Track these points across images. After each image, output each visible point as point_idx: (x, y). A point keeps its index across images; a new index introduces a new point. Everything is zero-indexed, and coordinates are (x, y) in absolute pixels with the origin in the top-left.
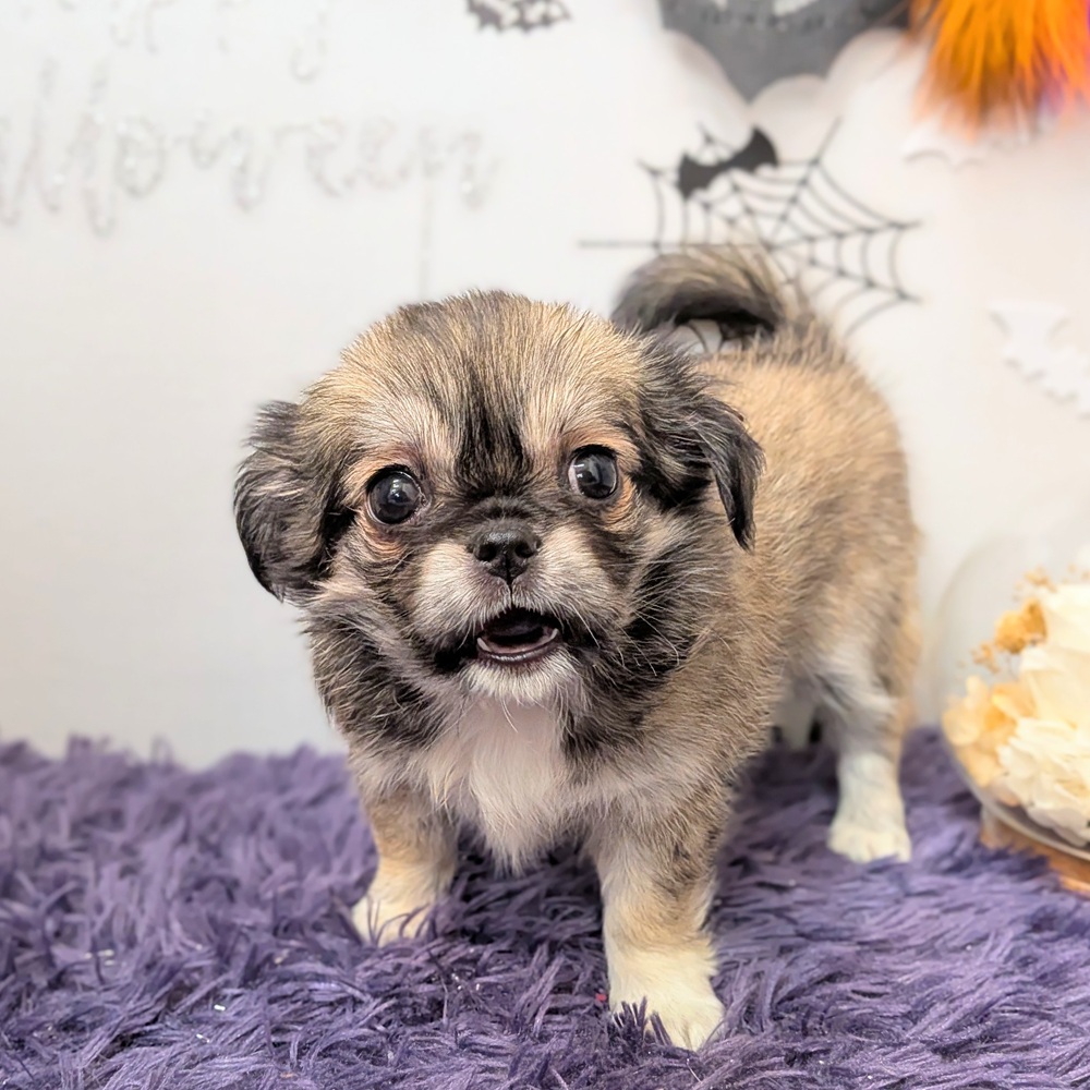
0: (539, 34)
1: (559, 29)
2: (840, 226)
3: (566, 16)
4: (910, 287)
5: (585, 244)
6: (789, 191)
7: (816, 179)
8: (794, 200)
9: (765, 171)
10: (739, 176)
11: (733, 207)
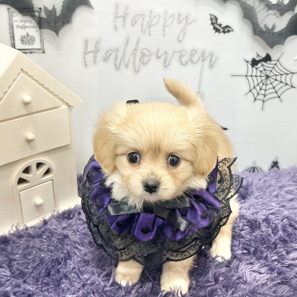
0: (227, 34)
1: (231, 33)
2: (282, 73)
3: (232, 30)
4: (294, 85)
5: (232, 76)
6: (273, 66)
7: (278, 64)
8: (273, 68)
9: (269, 62)
10: (263, 63)
11: (262, 69)
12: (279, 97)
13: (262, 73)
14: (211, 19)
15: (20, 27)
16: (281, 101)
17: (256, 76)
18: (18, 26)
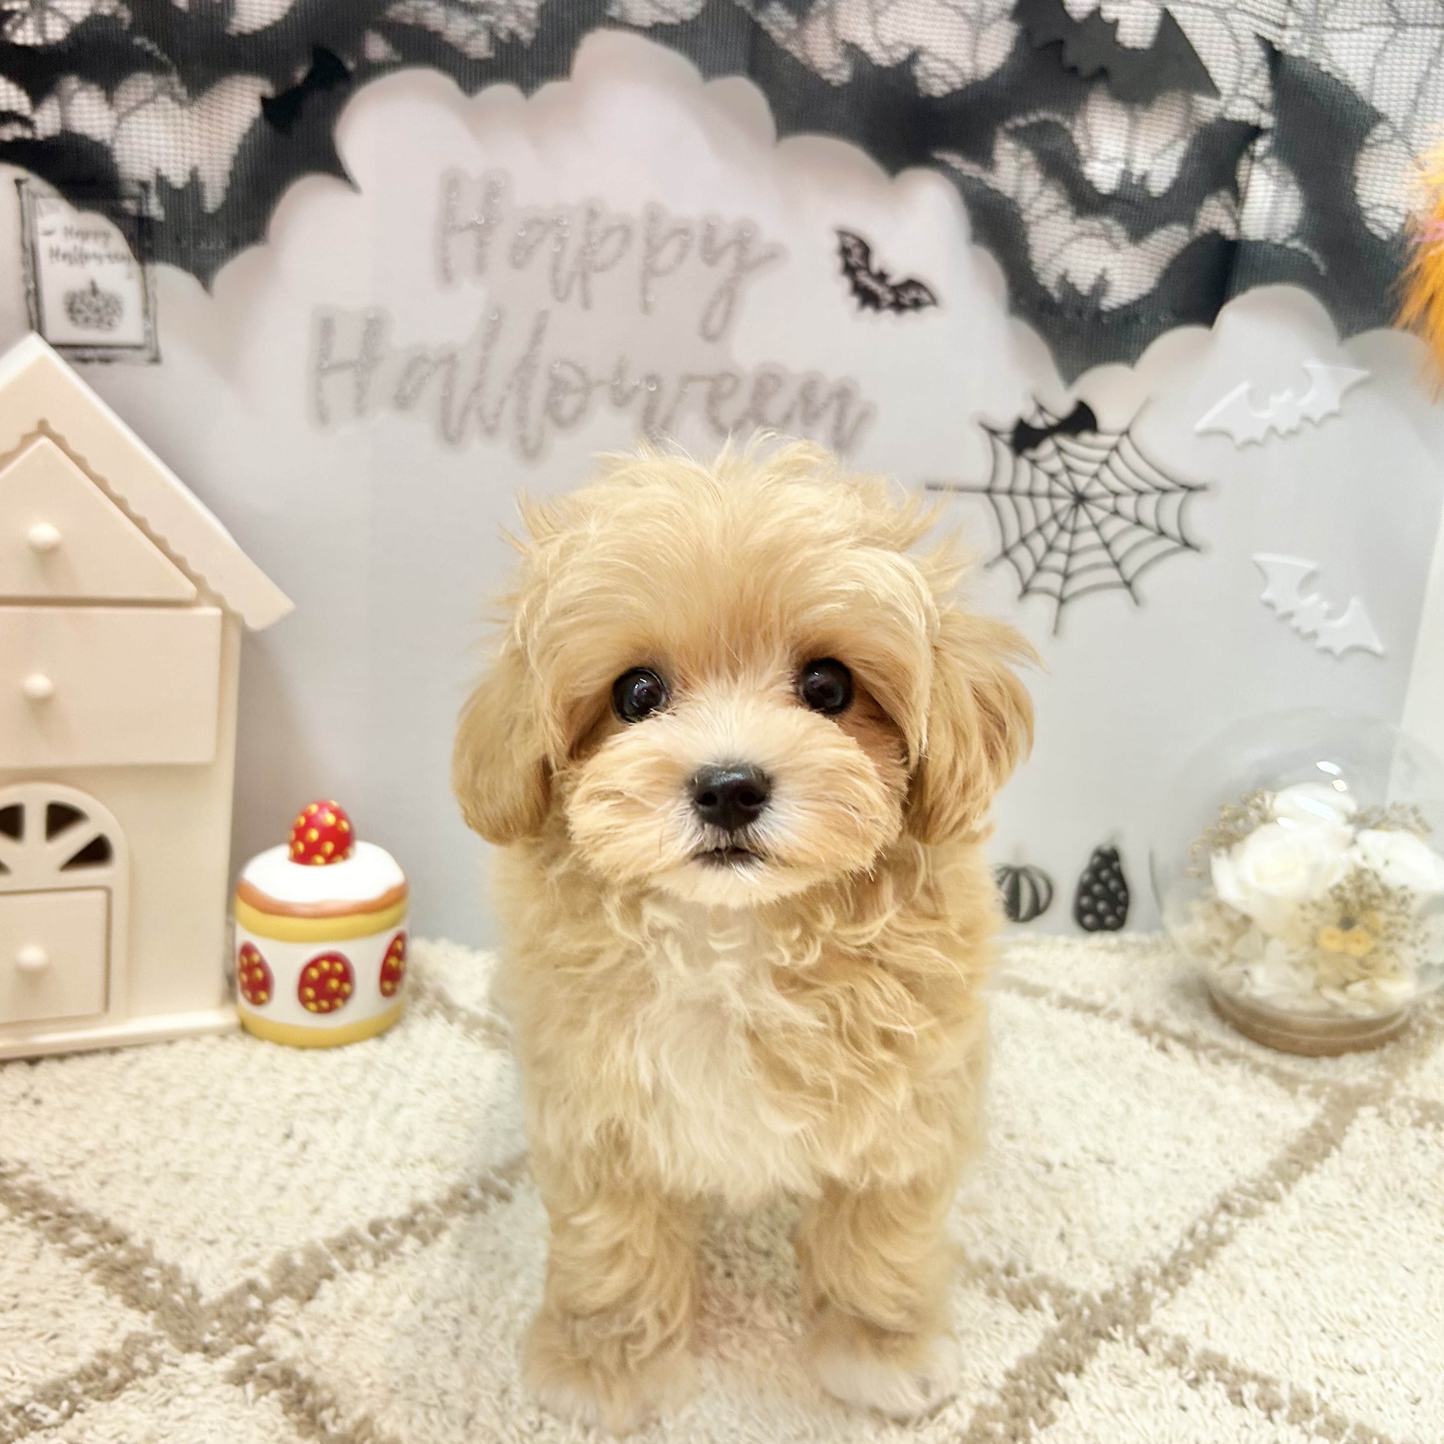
2: (1143, 486)
3: (934, 301)
4: (1192, 538)
5: (930, 487)
6: (1102, 454)
7: (1126, 446)
8: (1106, 462)
9: (1086, 437)
10: (1063, 440)
11: (1055, 464)
12: (1128, 584)
13: (1057, 482)
14: (845, 252)
15: (65, 256)
16: (1137, 601)
17: (1031, 494)
18: (55, 253)
